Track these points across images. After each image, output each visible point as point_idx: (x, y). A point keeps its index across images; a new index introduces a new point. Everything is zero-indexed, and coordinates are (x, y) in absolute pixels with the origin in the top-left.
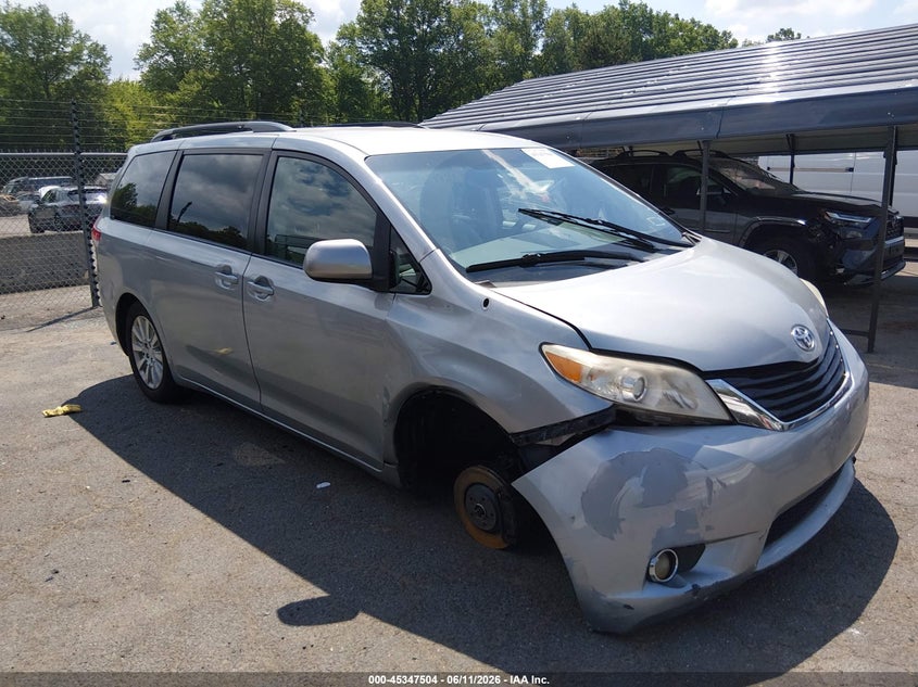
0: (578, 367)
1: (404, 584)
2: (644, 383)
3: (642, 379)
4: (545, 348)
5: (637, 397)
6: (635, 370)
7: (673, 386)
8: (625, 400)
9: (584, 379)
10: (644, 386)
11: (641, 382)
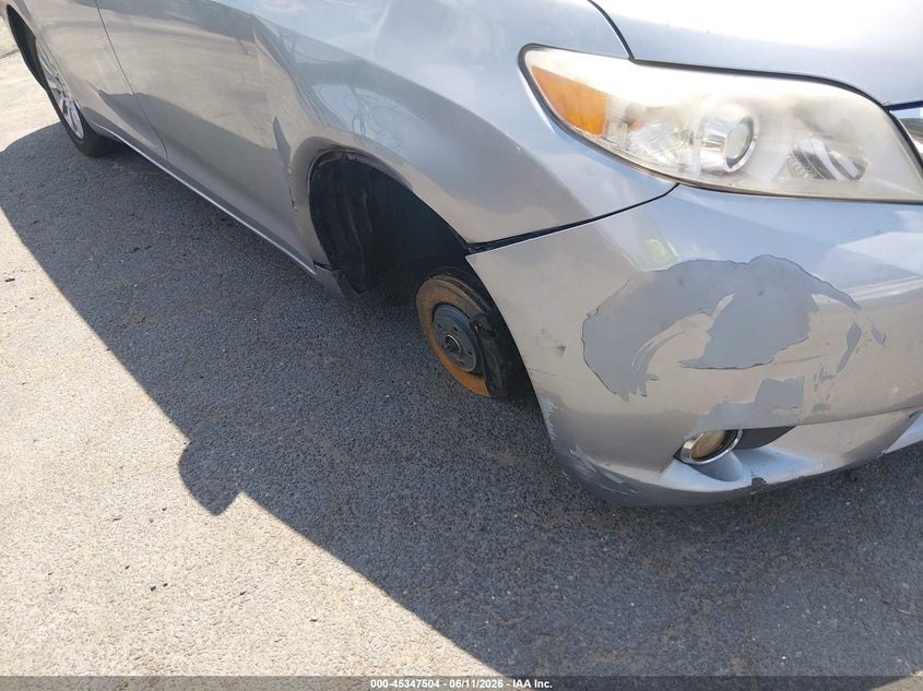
0: (598, 99)
1: (332, 464)
2: (753, 129)
3: (750, 123)
4: (532, 58)
5: (731, 163)
6: (738, 102)
7: (817, 129)
8: (705, 171)
9: (613, 128)
10: (750, 139)
11: (745, 129)
